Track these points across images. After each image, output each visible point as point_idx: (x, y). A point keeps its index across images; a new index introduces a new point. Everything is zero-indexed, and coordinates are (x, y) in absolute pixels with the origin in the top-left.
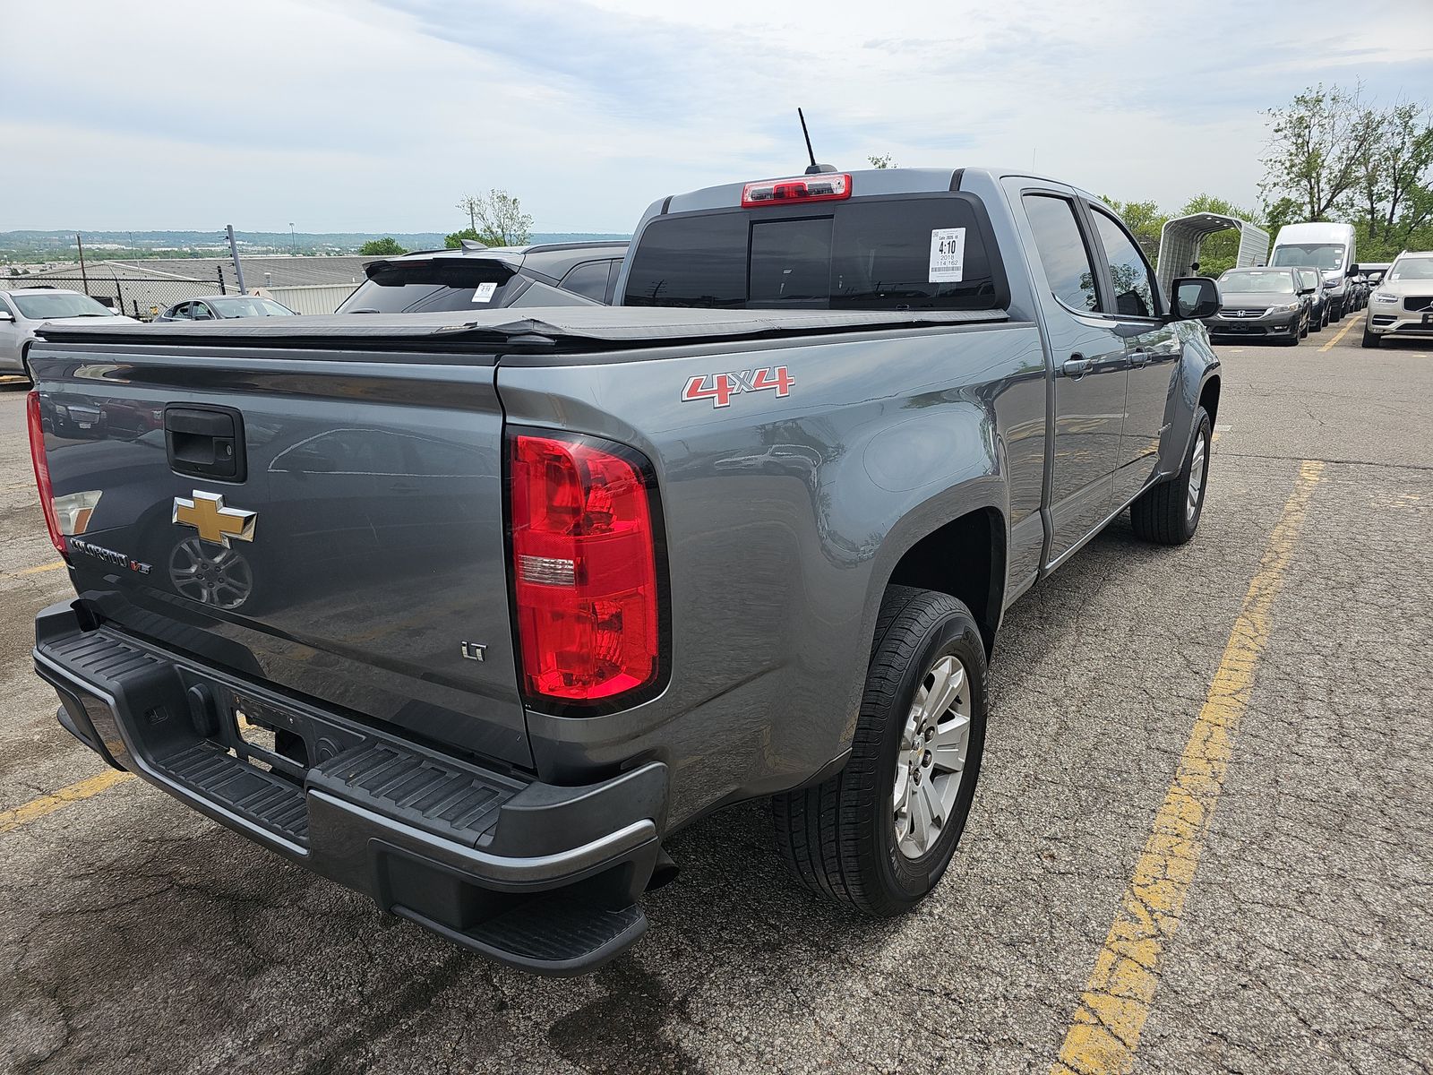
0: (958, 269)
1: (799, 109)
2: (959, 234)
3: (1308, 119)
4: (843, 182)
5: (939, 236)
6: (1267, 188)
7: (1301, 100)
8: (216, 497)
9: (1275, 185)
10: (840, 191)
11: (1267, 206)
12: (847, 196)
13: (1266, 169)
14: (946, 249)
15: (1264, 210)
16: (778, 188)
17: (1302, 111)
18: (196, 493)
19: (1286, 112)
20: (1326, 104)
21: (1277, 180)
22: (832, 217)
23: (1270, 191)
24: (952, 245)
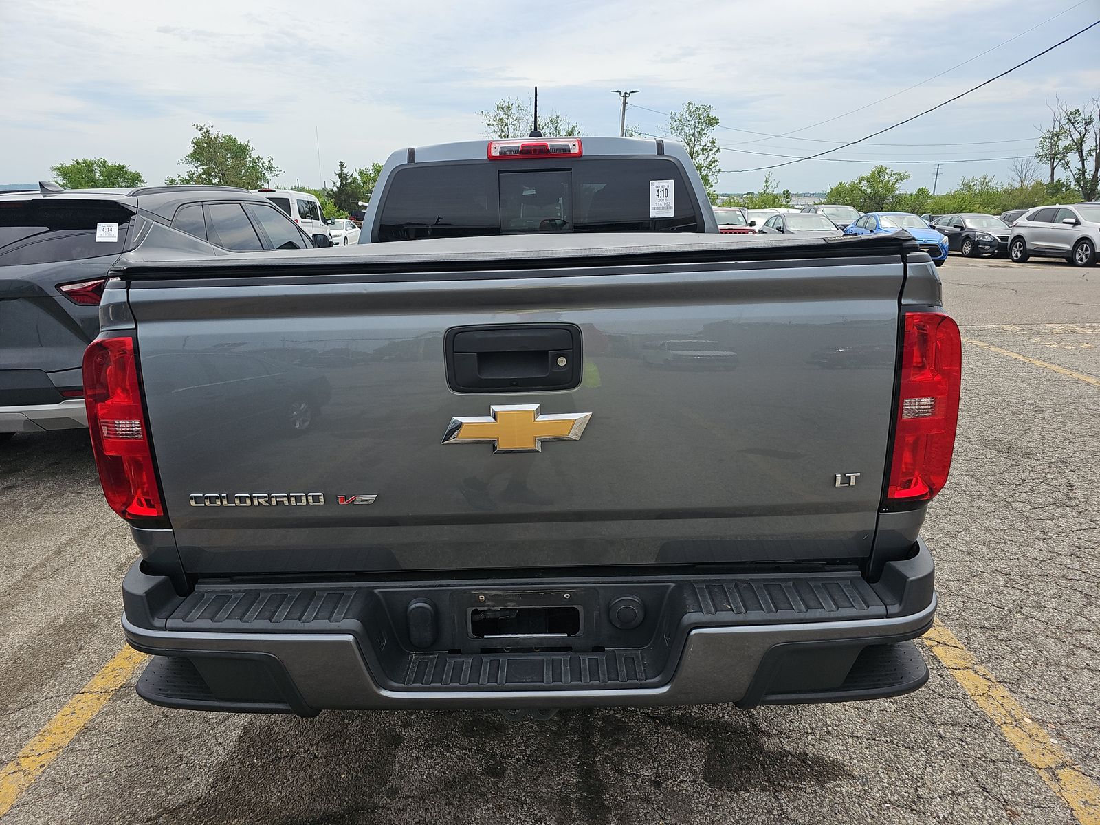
0: (671, 208)
1: (536, 88)
2: (670, 184)
4: (577, 143)
5: (655, 186)
7: (500, 107)
8: (535, 407)
10: (576, 151)
12: (580, 155)
14: (661, 194)
16: (524, 146)
18: (495, 408)
22: (570, 169)
24: (665, 192)
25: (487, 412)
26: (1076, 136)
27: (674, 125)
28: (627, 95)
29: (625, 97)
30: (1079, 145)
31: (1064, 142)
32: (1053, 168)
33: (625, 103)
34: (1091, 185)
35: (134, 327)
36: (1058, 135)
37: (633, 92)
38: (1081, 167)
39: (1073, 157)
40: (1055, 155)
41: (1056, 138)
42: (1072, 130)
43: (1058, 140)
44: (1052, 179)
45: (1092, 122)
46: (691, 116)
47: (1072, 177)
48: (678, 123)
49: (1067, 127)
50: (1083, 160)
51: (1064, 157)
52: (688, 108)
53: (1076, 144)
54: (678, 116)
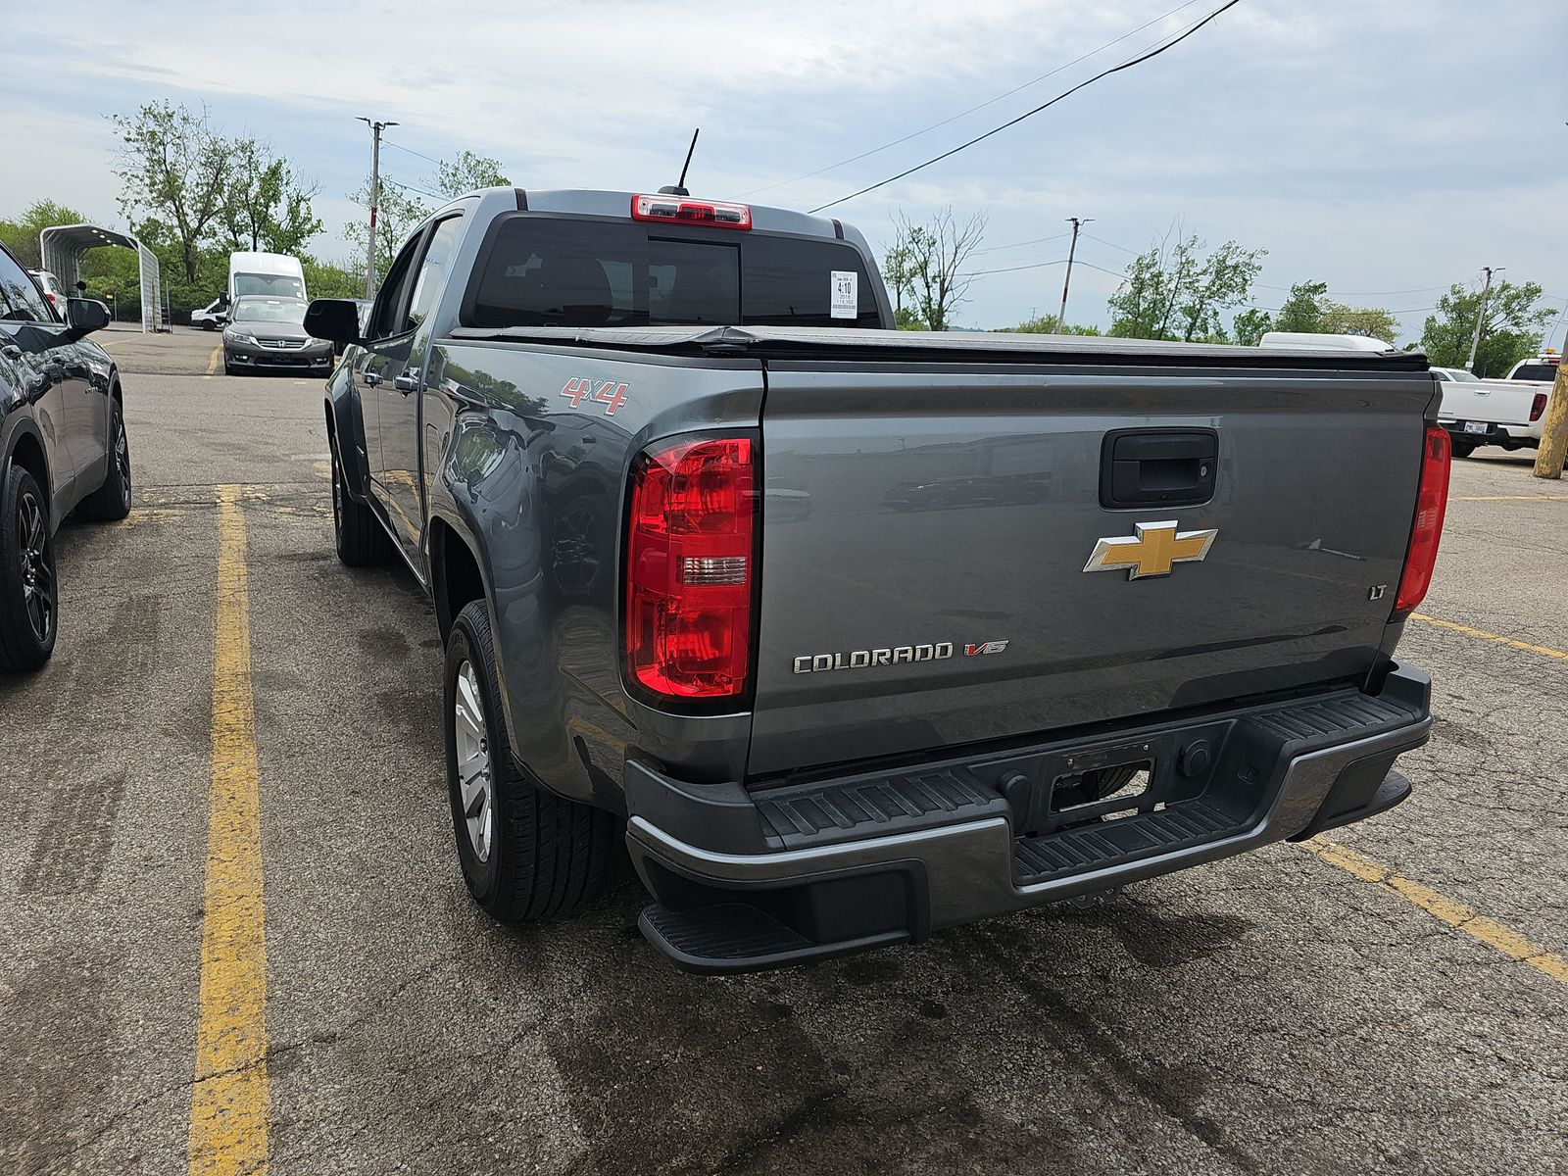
2: (852, 278)
3: (161, 135)
5: (837, 278)
6: (129, 204)
7: (148, 112)
9: (136, 202)
10: (743, 222)
11: (133, 224)
12: (748, 227)
13: (123, 182)
14: (842, 289)
15: (131, 229)
17: (152, 125)
18: (1143, 526)
19: (136, 123)
20: (176, 121)
21: (138, 197)
22: (739, 245)
23: (133, 208)
24: (848, 287)
25: (1133, 532)
26: (921, 259)
27: (446, 181)
28: (381, 128)
29: (377, 127)
30: (923, 267)
31: (907, 266)
32: (899, 294)
33: (377, 139)
34: (938, 316)
35: (757, 424)
36: (903, 254)
37: (389, 124)
38: (927, 295)
39: (918, 282)
40: (900, 278)
41: (900, 259)
42: (917, 251)
43: (903, 261)
44: (899, 307)
45: (934, 243)
46: (470, 172)
47: (918, 305)
48: (451, 178)
49: (910, 247)
50: (928, 287)
51: (909, 281)
52: (466, 159)
53: (921, 267)
54: (451, 171)
